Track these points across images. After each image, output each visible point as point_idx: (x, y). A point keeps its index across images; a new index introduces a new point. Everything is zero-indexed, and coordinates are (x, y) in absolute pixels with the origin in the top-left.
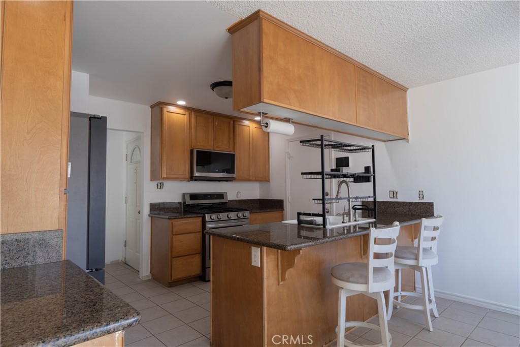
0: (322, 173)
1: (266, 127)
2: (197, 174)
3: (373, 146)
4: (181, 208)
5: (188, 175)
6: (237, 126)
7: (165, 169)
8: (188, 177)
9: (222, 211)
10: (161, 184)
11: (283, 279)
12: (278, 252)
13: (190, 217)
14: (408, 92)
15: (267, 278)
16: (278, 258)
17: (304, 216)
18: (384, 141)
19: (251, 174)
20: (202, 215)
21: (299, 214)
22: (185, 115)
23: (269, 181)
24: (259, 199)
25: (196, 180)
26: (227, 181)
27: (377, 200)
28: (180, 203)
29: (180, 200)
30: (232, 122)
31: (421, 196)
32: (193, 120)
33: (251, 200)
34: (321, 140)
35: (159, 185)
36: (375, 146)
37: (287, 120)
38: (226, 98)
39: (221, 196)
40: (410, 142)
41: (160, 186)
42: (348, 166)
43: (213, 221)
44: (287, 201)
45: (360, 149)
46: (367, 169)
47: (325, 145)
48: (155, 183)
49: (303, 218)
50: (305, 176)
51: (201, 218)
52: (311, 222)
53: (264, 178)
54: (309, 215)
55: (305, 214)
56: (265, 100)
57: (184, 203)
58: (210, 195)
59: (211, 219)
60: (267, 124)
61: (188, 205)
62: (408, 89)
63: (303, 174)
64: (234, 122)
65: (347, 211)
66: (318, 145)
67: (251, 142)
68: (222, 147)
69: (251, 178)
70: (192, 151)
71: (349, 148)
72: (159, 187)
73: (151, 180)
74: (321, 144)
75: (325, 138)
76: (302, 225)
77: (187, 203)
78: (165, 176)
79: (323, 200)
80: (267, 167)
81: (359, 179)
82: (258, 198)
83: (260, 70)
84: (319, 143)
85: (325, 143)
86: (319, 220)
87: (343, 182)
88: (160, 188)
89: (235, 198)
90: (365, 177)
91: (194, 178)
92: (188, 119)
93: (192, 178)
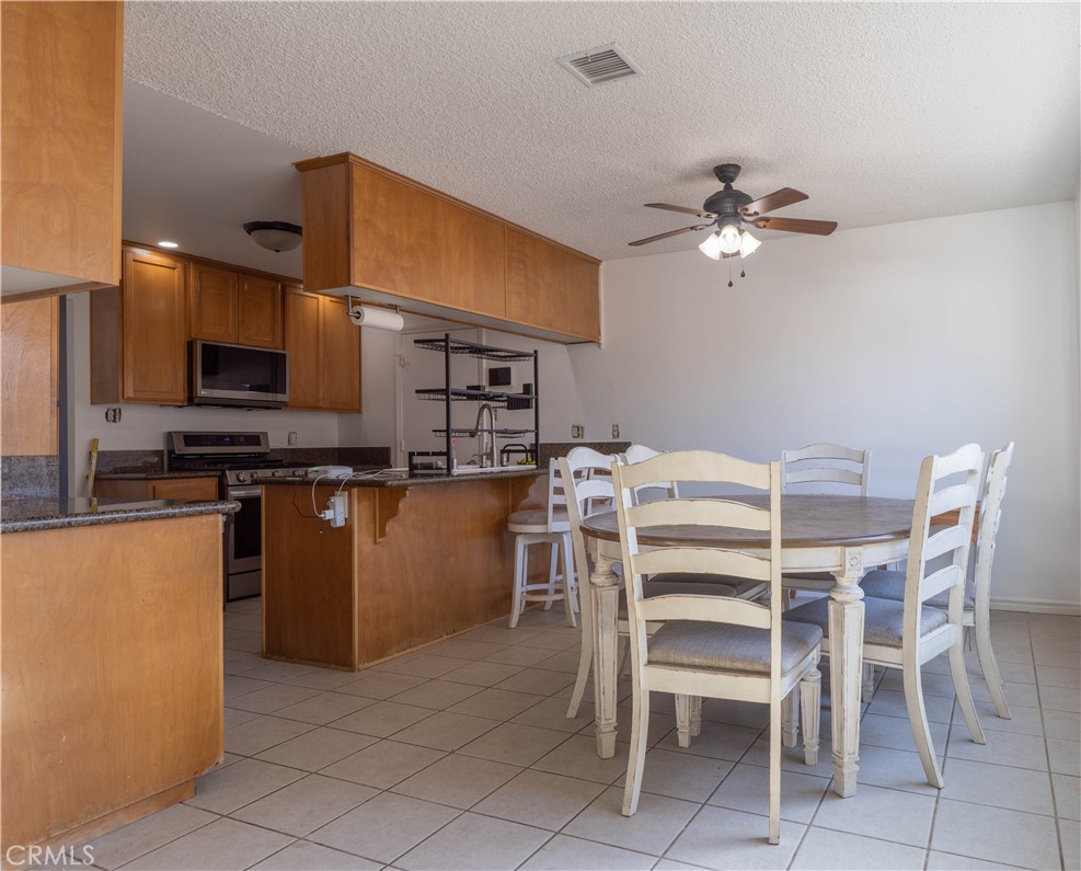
0: (446, 391)
1: (358, 318)
2: (203, 393)
3: (536, 352)
4: (163, 463)
5: (182, 395)
6: (290, 298)
7: (131, 380)
8: (182, 397)
9: (262, 465)
10: (115, 411)
11: (383, 534)
12: (374, 491)
13: (193, 477)
14: (602, 267)
15: (359, 532)
16: (374, 507)
17: (419, 457)
18: (566, 344)
19: (321, 396)
20: (219, 473)
21: (411, 455)
22: (174, 269)
23: (359, 411)
24: (339, 449)
25: (199, 405)
26: (268, 408)
27: (541, 442)
28: (158, 453)
29: (160, 446)
30: (280, 289)
31: (616, 433)
32: (192, 281)
33: (319, 449)
34: (446, 340)
35: (111, 413)
36: (539, 353)
37: (393, 308)
38: (277, 251)
39: (254, 439)
40: (603, 347)
41: (114, 416)
42: (509, 384)
43: (241, 484)
44: (398, 450)
45: (510, 356)
46: (527, 388)
47: (452, 348)
48: (100, 411)
49: (417, 460)
50: (422, 395)
51: (217, 479)
52: (429, 466)
53: (349, 404)
54: (427, 454)
55: (420, 454)
56: (357, 284)
57: (173, 452)
58: (229, 436)
59: (239, 480)
60: (358, 313)
61: (181, 457)
62: (600, 261)
63: (418, 392)
64: (283, 287)
65: (489, 451)
66: (441, 346)
67: (321, 331)
68: (257, 337)
69: (321, 404)
70: (190, 346)
71: (499, 354)
72: (111, 417)
73: (92, 403)
74: (445, 346)
75: (451, 337)
76: (416, 471)
77: (177, 452)
78: (132, 395)
79: (448, 431)
80: (357, 382)
81: (516, 403)
82: (336, 445)
83: (348, 239)
84: (443, 344)
85: (451, 345)
86: (441, 462)
87: (484, 407)
88: (114, 421)
89: (285, 445)
90: (525, 401)
91: (196, 401)
92: (182, 280)
93: (192, 401)
